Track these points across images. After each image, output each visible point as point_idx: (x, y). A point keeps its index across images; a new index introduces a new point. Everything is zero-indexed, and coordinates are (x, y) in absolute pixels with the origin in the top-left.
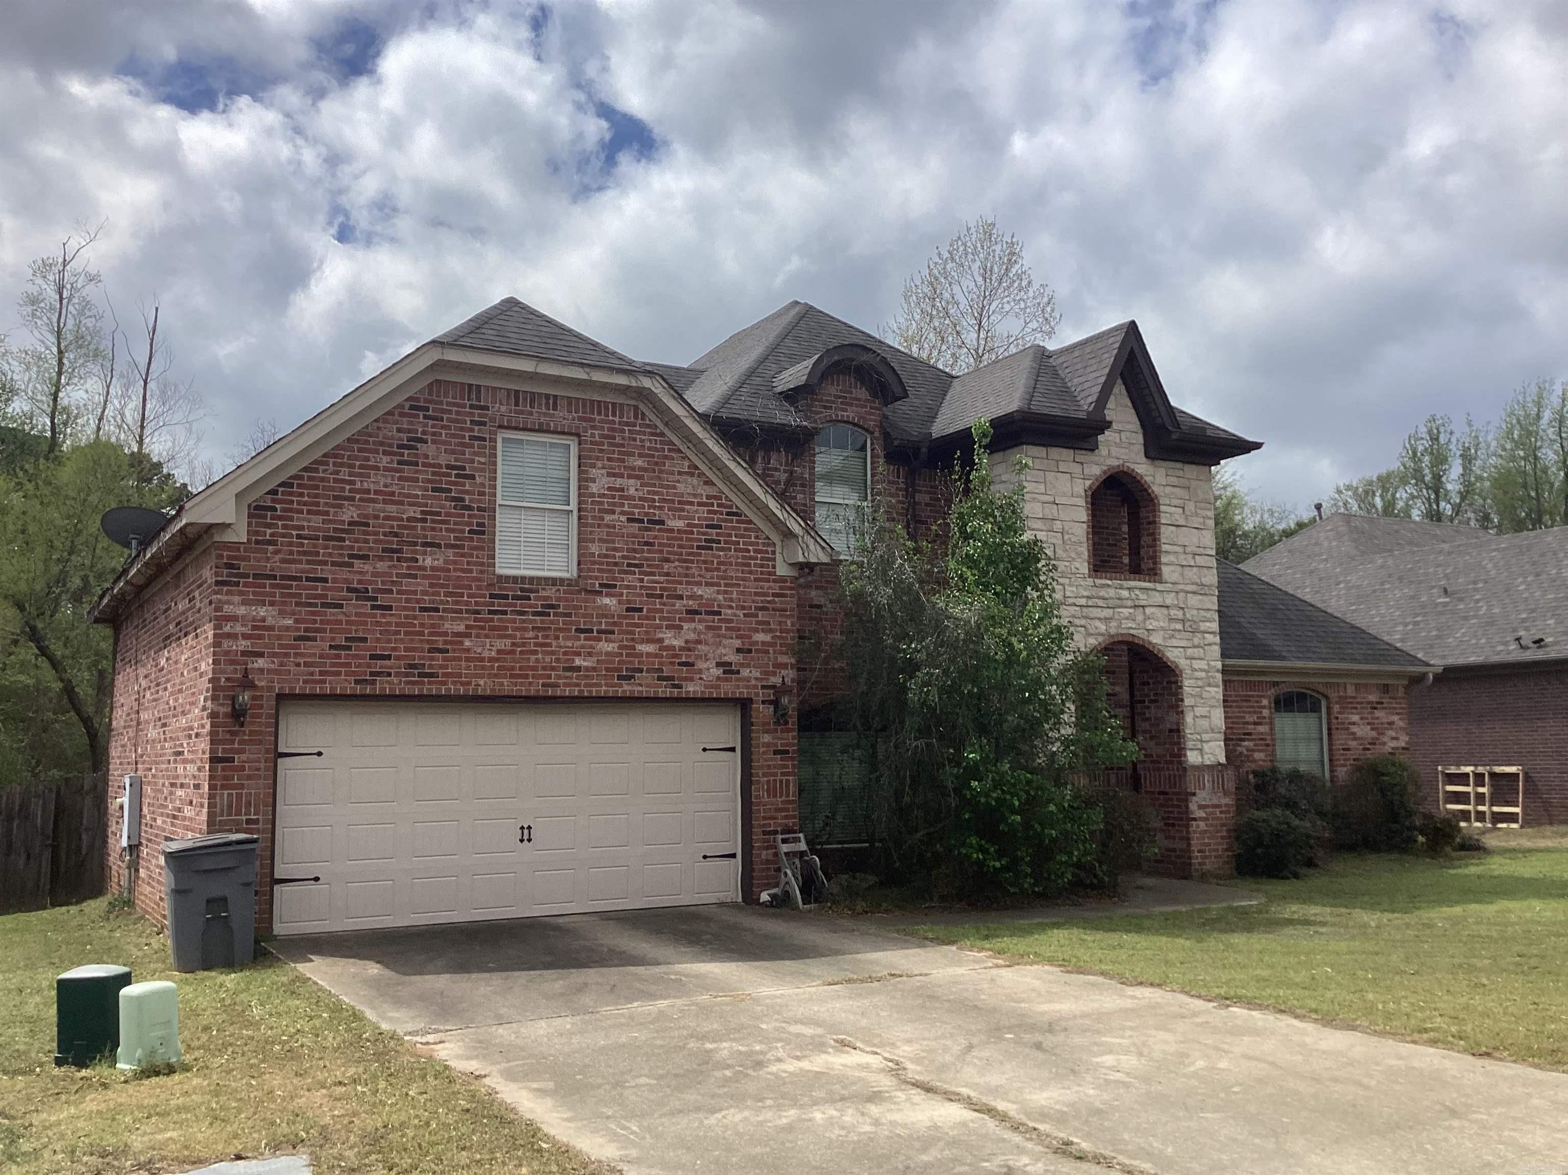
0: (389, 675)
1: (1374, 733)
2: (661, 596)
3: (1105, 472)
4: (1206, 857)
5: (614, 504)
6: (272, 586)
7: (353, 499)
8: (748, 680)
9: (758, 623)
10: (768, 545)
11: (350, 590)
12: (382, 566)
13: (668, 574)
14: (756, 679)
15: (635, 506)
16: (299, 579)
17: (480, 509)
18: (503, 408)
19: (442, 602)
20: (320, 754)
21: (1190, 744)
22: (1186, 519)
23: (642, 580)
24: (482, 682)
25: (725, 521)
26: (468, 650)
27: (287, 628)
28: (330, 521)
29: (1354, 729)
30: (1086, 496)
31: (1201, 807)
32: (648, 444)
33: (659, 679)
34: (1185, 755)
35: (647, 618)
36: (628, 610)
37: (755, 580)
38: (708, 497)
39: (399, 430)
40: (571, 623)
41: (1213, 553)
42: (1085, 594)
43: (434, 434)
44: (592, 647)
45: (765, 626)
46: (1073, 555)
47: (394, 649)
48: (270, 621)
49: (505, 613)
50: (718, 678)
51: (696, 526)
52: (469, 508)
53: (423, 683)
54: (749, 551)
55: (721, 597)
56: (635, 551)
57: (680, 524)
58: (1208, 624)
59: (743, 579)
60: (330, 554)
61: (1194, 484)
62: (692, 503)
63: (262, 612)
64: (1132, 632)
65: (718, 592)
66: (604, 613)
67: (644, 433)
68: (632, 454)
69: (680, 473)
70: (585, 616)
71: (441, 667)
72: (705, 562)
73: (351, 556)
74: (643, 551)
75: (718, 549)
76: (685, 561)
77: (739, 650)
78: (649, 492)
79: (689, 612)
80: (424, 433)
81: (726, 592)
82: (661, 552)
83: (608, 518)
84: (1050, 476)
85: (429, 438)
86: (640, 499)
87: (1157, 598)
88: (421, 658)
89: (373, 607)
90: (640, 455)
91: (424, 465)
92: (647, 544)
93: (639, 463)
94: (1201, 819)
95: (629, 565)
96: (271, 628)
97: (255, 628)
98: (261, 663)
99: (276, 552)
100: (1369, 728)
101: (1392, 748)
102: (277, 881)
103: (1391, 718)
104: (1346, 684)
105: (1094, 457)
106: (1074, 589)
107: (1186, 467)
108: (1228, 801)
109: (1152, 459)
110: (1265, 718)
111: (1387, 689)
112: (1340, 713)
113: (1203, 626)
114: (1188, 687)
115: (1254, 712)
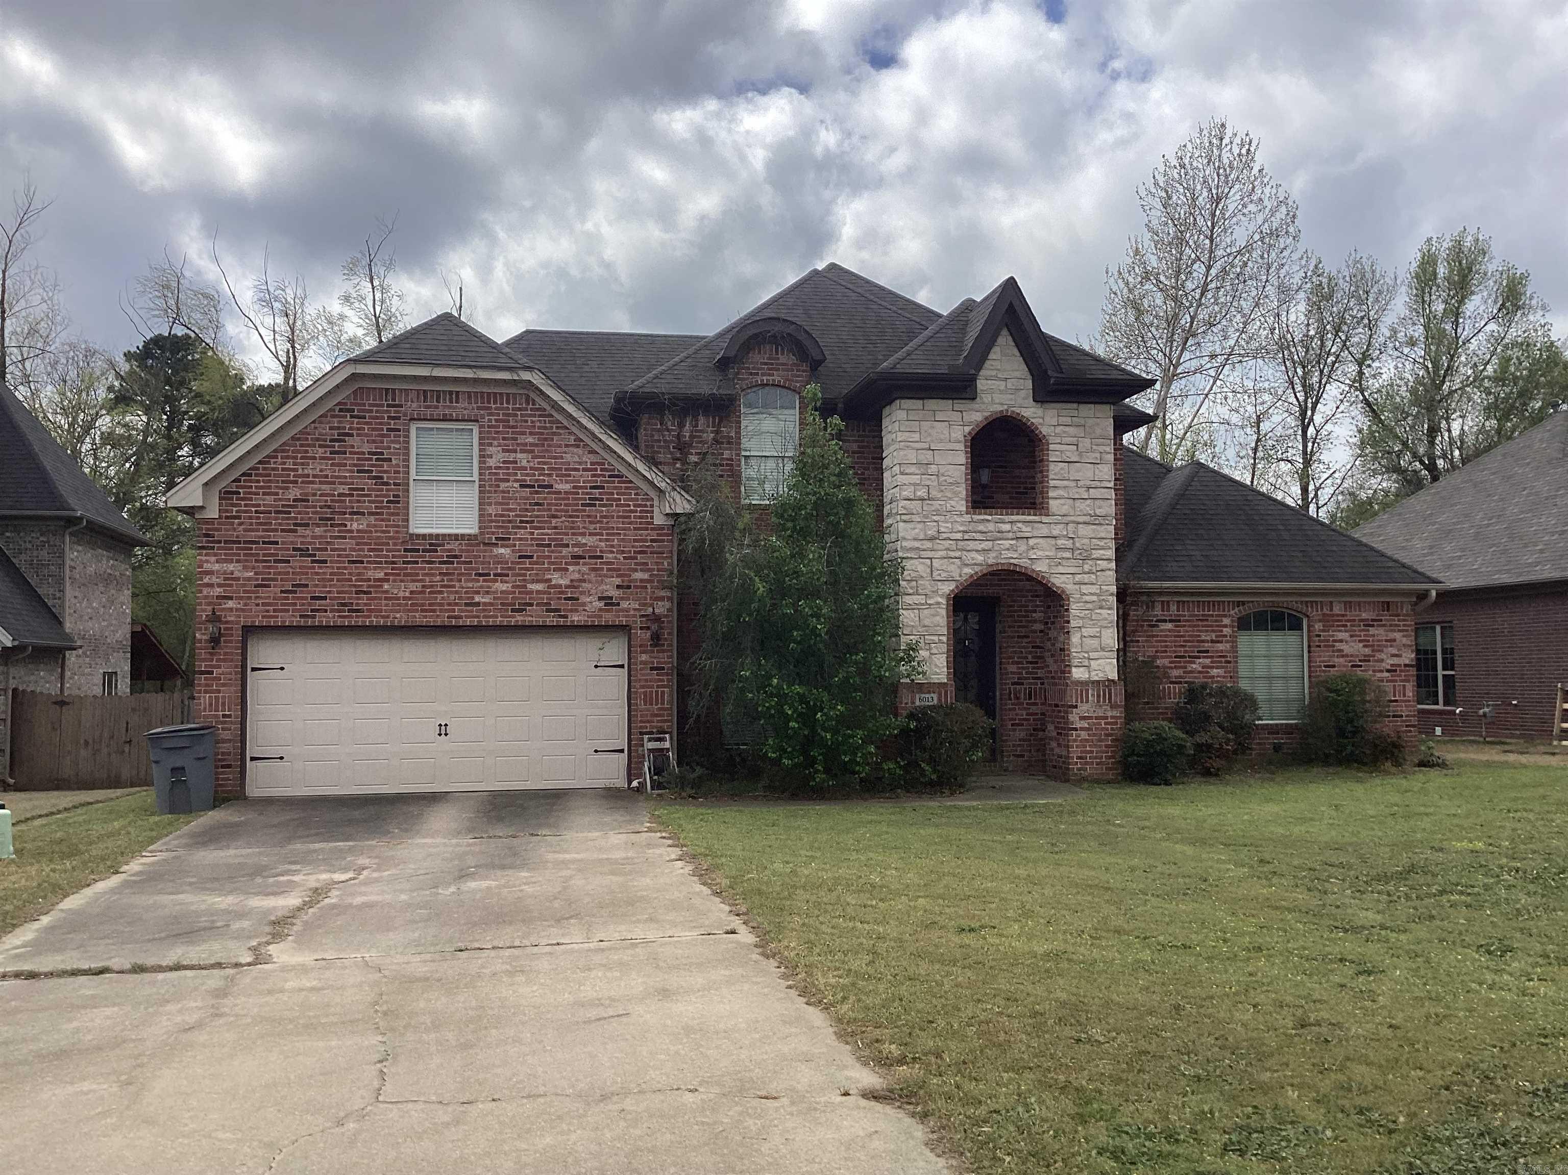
0: (326, 611)
1: (1367, 651)
2: (549, 545)
3: (986, 418)
4: (1086, 763)
5: (508, 474)
6: (238, 549)
7: (296, 482)
8: (627, 610)
9: (636, 564)
10: (647, 500)
11: (294, 549)
12: (318, 531)
13: (556, 528)
14: (635, 610)
15: (527, 475)
16: (257, 543)
17: (395, 484)
18: (414, 405)
19: (366, 556)
20: (282, 669)
21: (1075, 662)
22: (1080, 454)
23: (532, 534)
24: (398, 615)
25: (608, 482)
26: (387, 592)
27: (249, 579)
28: (280, 500)
29: (1343, 646)
30: (966, 441)
31: (1082, 718)
32: (538, 424)
33: (548, 611)
34: (1070, 672)
35: (536, 563)
36: (520, 557)
37: (635, 529)
38: (592, 464)
39: (331, 428)
40: (472, 569)
41: (1112, 485)
42: (961, 529)
43: (358, 429)
44: (489, 587)
45: (644, 567)
46: (949, 495)
47: (329, 592)
48: (237, 574)
49: (417, 562)
50: (600, 610)
51: (581, 487)
52: (387, 484)
53: (352, 617)
54: (629, 506)
55: (603, 544)
56: (527, 510)
57: (567, 487)
58: (1102, 552)
59: (624, 529)
60: (280, 524)
61: (1090, 422)
62: (577, 470)
63: (231, 567)
64: (1012, 561)
65: (600, 540)
66: (500, 560)
67: (534, 416)
68: (524, 433)
69: (567, 446)
70: (483, 563)
71: (366, 605)
72: (589, 516)
73: (295, 525)
74: (534, 510)
75: (600, 505)
76: (571, 516)
77: (618, 587)
78: (539, 463)
79: (574, 557)
80: (350, 429)
81: (607, 540)
82: (550, 510)
83: (503, 485)
84: (926, 425)
85: (355, 432)
86: (531, 468)
87: (1044, 531)
88: (350, 598)
89: (313, 561)
90: (531, 434)
91: (351, 453)
92: (537, 504)
93: (530, 440)
94: (1082, 729)
95: (521, 522)
96: (238, 579)
97: (225, 579)
98: (230, 604)
99: (240, 524)
100: (1361, 645)
101: (1392, 665)
102: (253, 759)
103: (1392, 635)
104: (1331, 603)
105: (975, 405)
106: (949, 525)
107: (1082, 406)
108: (1116, 713)
109: (1042, 402)
110: (1226, 636)
111: (1387, 606)
112: (1323, 631)
113: (1096, 554)
114: (1075, 609)
115: (1213, 631)
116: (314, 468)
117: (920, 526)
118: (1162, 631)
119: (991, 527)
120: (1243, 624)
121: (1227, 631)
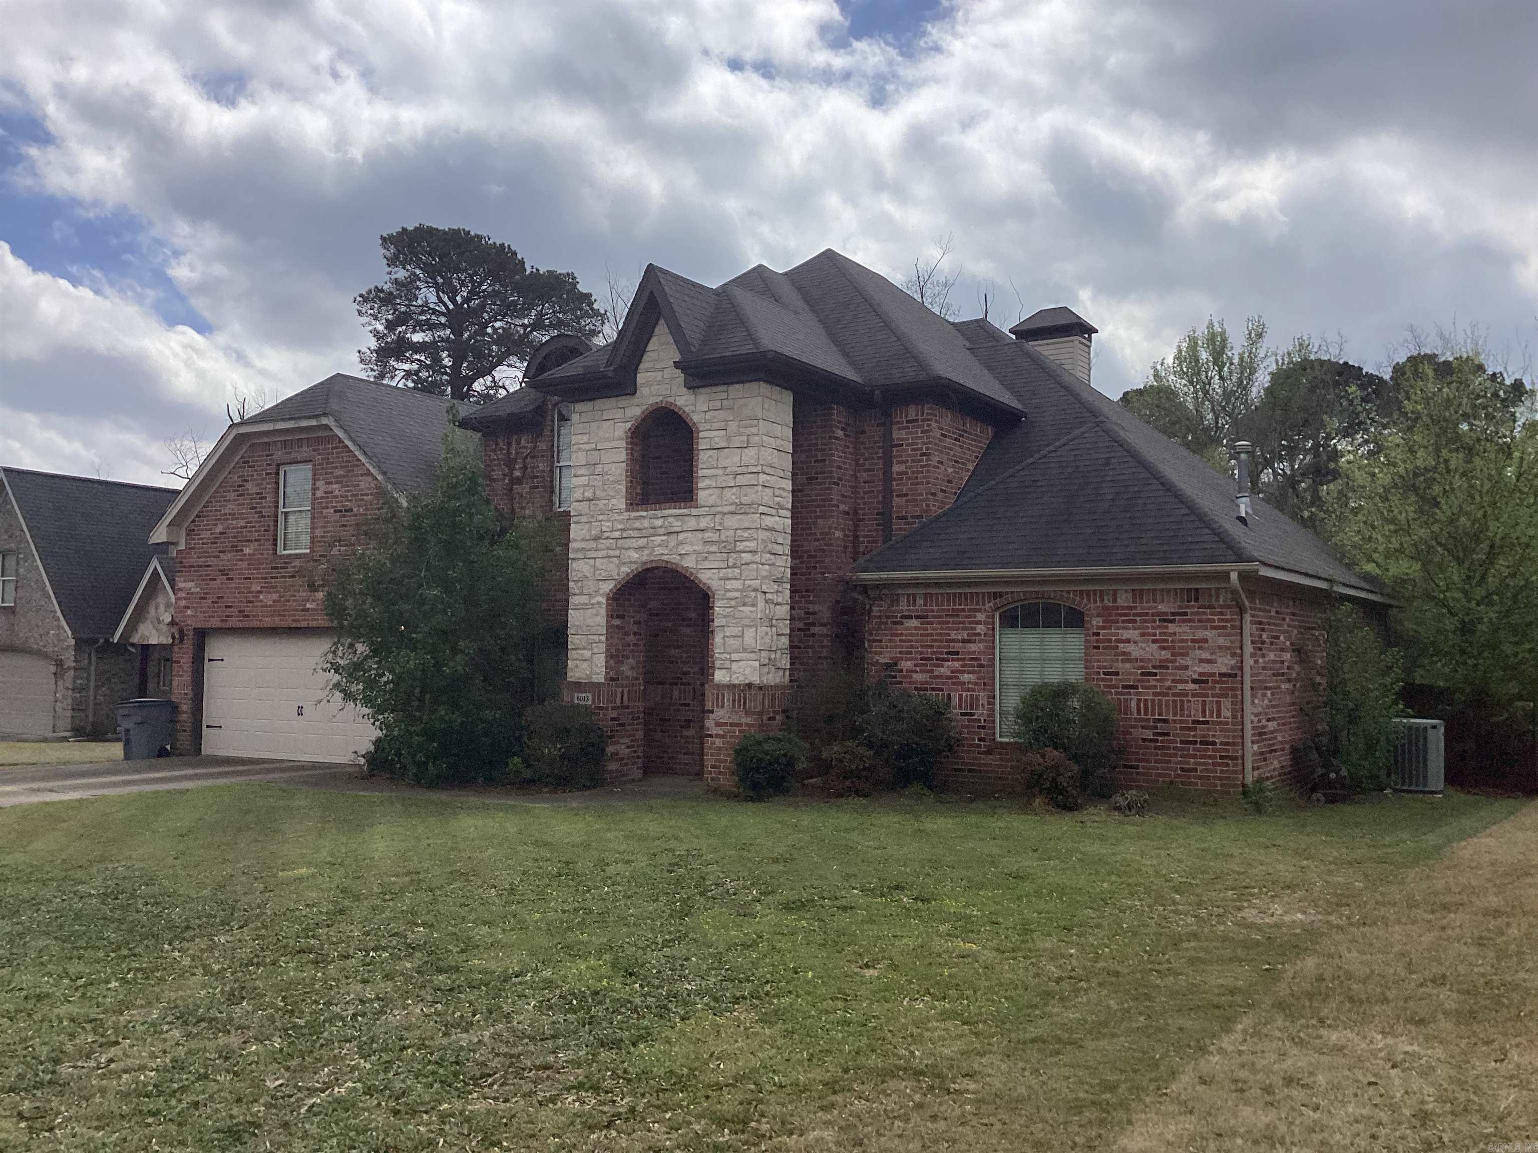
0: (232, 617)
1: (1165, 654)
3: (644, 412)
4: (720, 773)
5: (328, 502)
11: (219, 570)
12: (230, 556)
13: (353, 545)
15: (338, 502)
16: (202, 566)
17: (268, 516)
18: (280, 453)
19: (252, 574)
20: (222, 660)
21: (718, 664)
22: (729, 439)
24: (267, 620)
26: (262, 601)
27: (198, 593)
29: (1130, 648)
30: (627, 437)
31: (718, 724)
34: (712, 674)
40: (305, 581)
41: (759, 469)
42: (620, 527)
44: (314, 596)
46: (612, 494)
47: (234, 602)
48: (193, 590)
49: (277, 577)
51: (369, 509)
52: (265, 517)
53: (245, 621)
56: (337, 531)
57: (362, 509)
60: (213, 552)
61: (738, 403)
62: (367, 494)
64: (664, 558)
66: (320, 573)
68: (336, 467)
69: (361, 475)
70: (312, 576)
71: (251, 611)
73: (220, 552)
74: (341, 531)
76: (362, 535)
78: (345, 491)
80: (246, 476)
82: (350, 530)
83: (325, 511)
84: (594, 426)
85: (248, 478)
86: (341, 496)
87: (692, 523)
88: (244, 607)
89: (227, 579)
92: (343, 526)
94: (717, 736)
95: (333, 541)
96: (193, 594)
97: (188, 594)
99: (198, 553)
100: (1155, 646)
101: (1200, 674)
102: (208, 727)
103: (1200, 634)
104: (1115, 591)
105: (635, 400)
106: (609, 524)
107: (731, 388)
108: (749, 720)
109: (694, 388)
110: (979, 634)
111: (1195, 595)
112: (1104, 628)
113: (741, 546)
114: (719, 608)
115: (964, 629)
116: (230, 508)
117: (587, 526)
118: (907, 629)
119: (646, 523)
120: (1010, 620)
121: (980, 629)
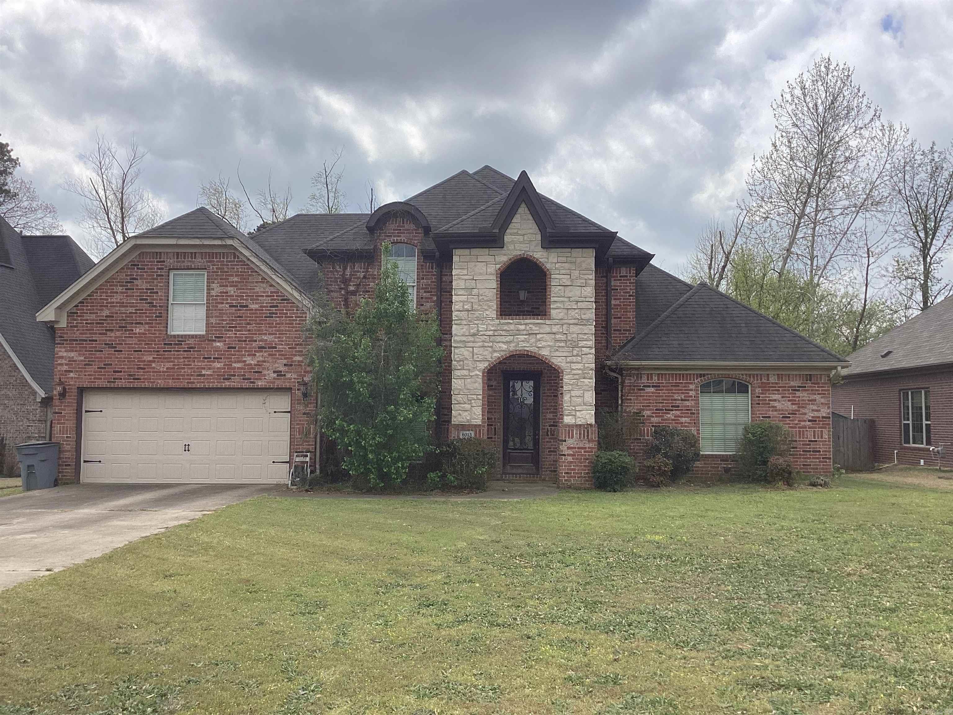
0: (121, 379)
1: (795, 407)
2: (245, 341)
3: (510, 259)
4: (571, 477)
5: (223, 299)
6: (76, 344)
7: (107, 306)
8: (290, 379)
9: (296, 351)
10: (303, 313)
11: (105, 344)
12: (118, 334)
13: (249, 331)
14: (295, 378)
15: (234, 300)
16: (86, 341)
17: (160, 306)
18: (171, 261)
19: (143, 348)
20: (101, 411)
21: (566, 412)
22: (572, 281)
23: (236, 334)
24: (160, 381)
25: (280, 303)
26: (154, 368)
27: (82, 361)
28: (98, 316)
29: (776, 404)
30: (497, 274)
31: (569, 448)
32: (240, 270)
33: (243, 379)
34: (562, 419)
35: (238, 351)
36: (228, 348)
37: (296, 331)
38: (271, 292)
39: (126, 275)
40: (201, 355)
41: (593, 299)
42: (492, 329)
43: (141, 275)
44: (210, 365)
45: (300, 353)
46: (486, 308)
47: (123, 368)
48: (75, 358)
49: (171, 351)
50: (274, 378)
51: (265, 307)
52: (156, 306)
53: (135, 382)
54: (293, 317)
55: (276, 340)
56: (233, 320)
57: (257, 306)
58: (585, 342)
59: (288, 331)
60: (98, 330)
61: (579, 260)
62: (263, 296)
63: (72, 354)
64: (526, 348)
65: (275, 338)
66: (217, 350)
67: (238, 265)
68: (232, 276)
69: (257, 282)
70: (207, 351)
71: (142, 375)
72: (269, 324)
73: (106, 330)
74: (237, 320)
75: (276, 317)
76: (258, 324)
77: (285, 365)
78: (241, 293)
79: (259, 348)
80: (136, 275)
81: (279, 337)
82: (246, 320)
83: (220, 306)
84: (471, 265)
85: (139, 277)
86: (236, 296)
87: (547, 329)
88: (134, 372)
89: (115, 351)
90: (236, 275)
91: (136, 289)
92: (239, 317)
93: (236, 279)
94: (568, 455)
95: (230, 327)
96: (75, 361)
97: (69, 361)
98: (72, 375)
99: (78, 330)
100: (790, 403)
101: (812, 417)
102: (85, 462)
103: (812, 397)
104: (768, 375)
105: (503, 251)
106: (485, 326)
107: (573, 250)
108: (591, 445)
109: (547, 248)
110: (691, 396)
111: (810, 377)
112: (762, 394)
113: (581, 344)
114: (566, 379)
115: (683, 393)
116: (117, 298)
117: (466, 327)
118: (647, 393)
119: (512, 327)
120: (705, 388)
121: (692, 393)
